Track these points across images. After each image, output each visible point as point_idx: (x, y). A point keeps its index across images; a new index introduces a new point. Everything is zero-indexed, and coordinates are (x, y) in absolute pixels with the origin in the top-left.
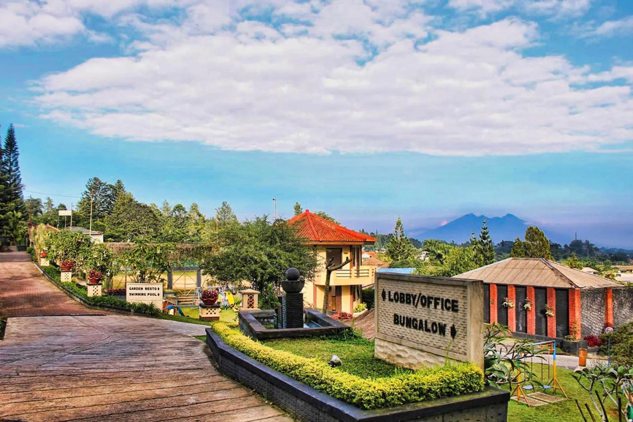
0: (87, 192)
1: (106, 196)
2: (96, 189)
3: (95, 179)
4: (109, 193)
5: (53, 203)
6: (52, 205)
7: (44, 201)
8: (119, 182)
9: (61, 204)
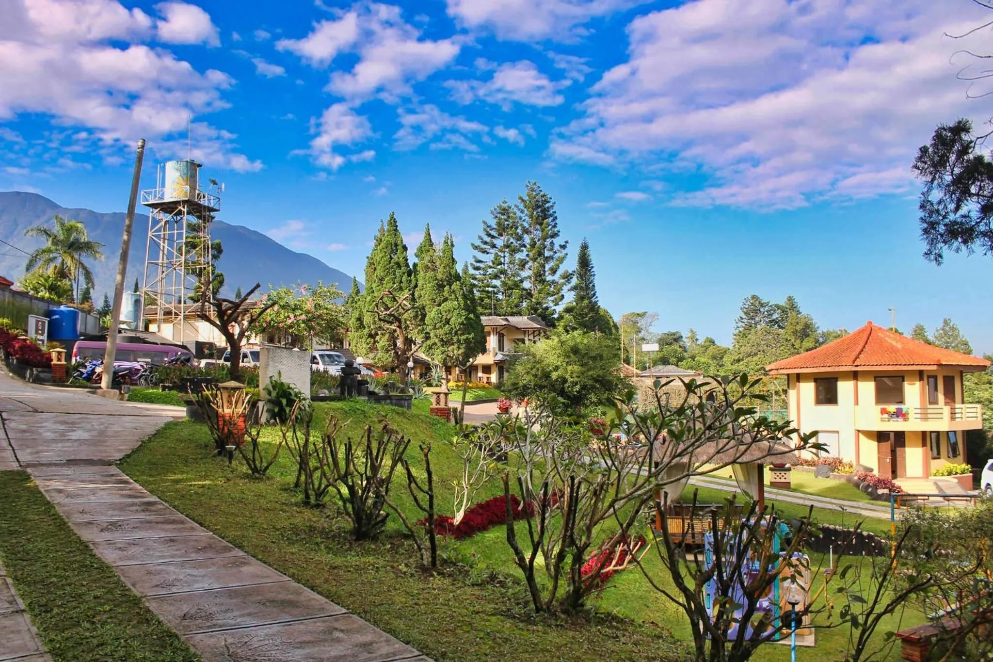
0: (742, 318)
1: (771, 321)
2: (757, 311)
3: (753, 297)
4: (775, 316)
5: (698, 337)
6: (697, 340)
7: (685, 334)
8: (790, 299)
9: (707, 338)
